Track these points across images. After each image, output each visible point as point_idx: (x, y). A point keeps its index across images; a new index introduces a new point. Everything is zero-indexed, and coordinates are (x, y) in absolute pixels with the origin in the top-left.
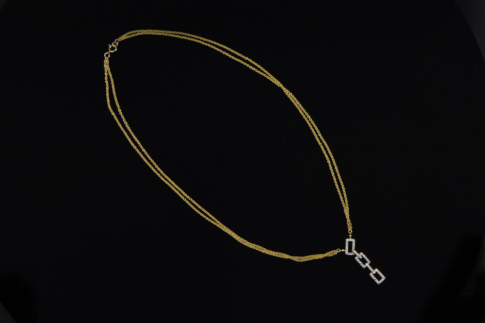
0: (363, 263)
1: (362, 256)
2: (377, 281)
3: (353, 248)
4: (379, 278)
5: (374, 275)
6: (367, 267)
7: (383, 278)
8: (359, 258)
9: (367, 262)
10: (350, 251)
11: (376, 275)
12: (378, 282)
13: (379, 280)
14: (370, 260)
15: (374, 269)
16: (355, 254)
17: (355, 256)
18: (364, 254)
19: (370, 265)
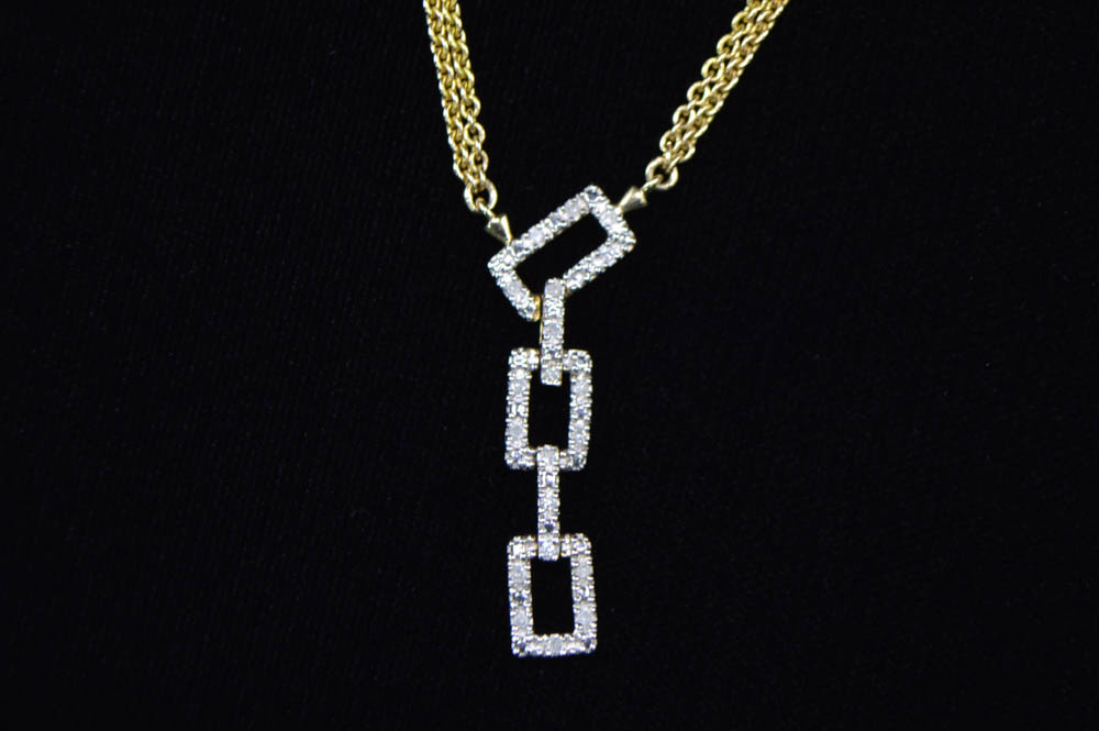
0: (533, 420)
1: (566, 376)
2: (521, 617)
3: (576, 278)
4: (553, 613)
5: (537, 564)
6: (531, 474)
7: (582, 636)
8: (536, 374)
9: (563, 444)
10: (535, 272)
11: (551, 580)
12: (525, 637)
13: (540, 628)
14: (594, 446)
15: (568, 525)
16: (534, 327)
17: (528, 334)
18: (596, 376)
19: (564, 475)
